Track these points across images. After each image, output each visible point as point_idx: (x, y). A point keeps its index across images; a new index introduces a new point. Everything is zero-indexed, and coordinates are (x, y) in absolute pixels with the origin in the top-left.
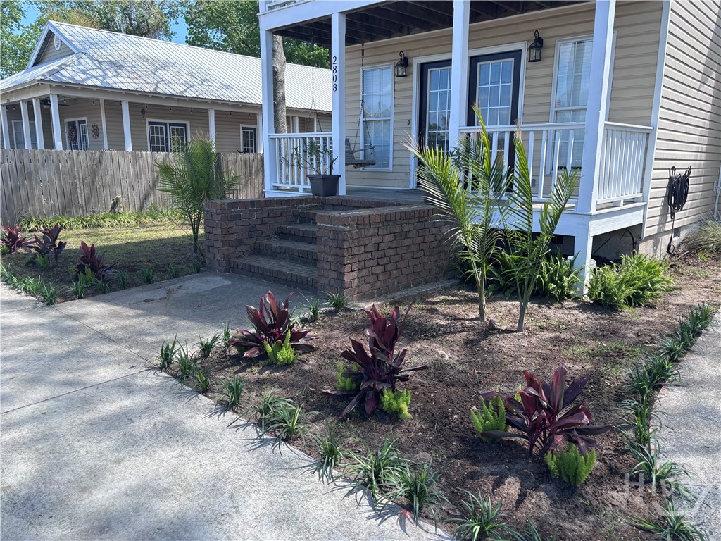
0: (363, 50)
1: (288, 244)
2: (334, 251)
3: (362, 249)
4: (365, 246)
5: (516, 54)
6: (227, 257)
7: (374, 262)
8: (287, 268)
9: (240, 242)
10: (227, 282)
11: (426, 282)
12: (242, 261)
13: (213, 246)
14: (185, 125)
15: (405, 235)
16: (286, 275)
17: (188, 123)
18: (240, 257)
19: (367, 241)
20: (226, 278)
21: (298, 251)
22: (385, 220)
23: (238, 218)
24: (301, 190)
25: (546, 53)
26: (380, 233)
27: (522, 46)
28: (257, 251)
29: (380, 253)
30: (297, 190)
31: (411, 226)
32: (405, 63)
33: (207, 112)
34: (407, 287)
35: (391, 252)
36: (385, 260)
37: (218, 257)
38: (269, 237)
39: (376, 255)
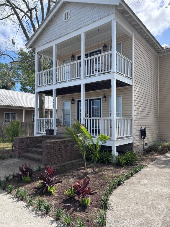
0: (63, 97)
1: (37, 149)
2: (46, 151)
3: (54, 150)
4: (55, 149)
5: (100, 99)
6: (19, 153)
7: (58, 154)
8: (35, 156)
9: (24, 149)
10: (18, 160)
11: (74, 159)
12: (23, 154)
13: (16, 150)
14: (16, 114)
15: (68, 146)
16: (35, 158)
17: (17, 113)
18: (24, 153)
19: (56, 148)
20: (18, 159)
21: (39, 151)
22: (61, 142)
23: (23, 142)
24: (44, 134)
25: (107, 99)
26: (60, 146)
27: (101, 97)
28: (28, 151)
29: (60, 151)
30: (43, 134)
31: (69, 144)
32: (73, 100)
33: (22, 110)
34: (68, 161)
35: (63, 151)
36: (62, 153)
37: (17, 153)
38: (32, 147)
39: (59, 152)
